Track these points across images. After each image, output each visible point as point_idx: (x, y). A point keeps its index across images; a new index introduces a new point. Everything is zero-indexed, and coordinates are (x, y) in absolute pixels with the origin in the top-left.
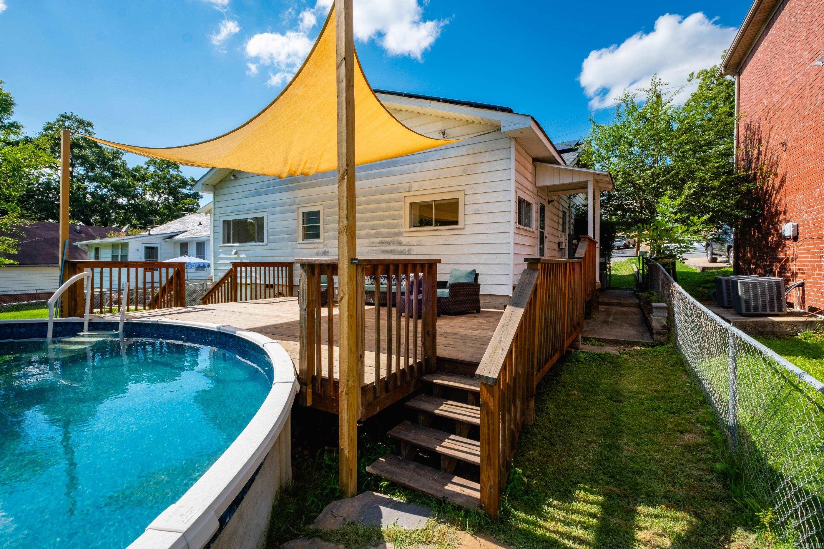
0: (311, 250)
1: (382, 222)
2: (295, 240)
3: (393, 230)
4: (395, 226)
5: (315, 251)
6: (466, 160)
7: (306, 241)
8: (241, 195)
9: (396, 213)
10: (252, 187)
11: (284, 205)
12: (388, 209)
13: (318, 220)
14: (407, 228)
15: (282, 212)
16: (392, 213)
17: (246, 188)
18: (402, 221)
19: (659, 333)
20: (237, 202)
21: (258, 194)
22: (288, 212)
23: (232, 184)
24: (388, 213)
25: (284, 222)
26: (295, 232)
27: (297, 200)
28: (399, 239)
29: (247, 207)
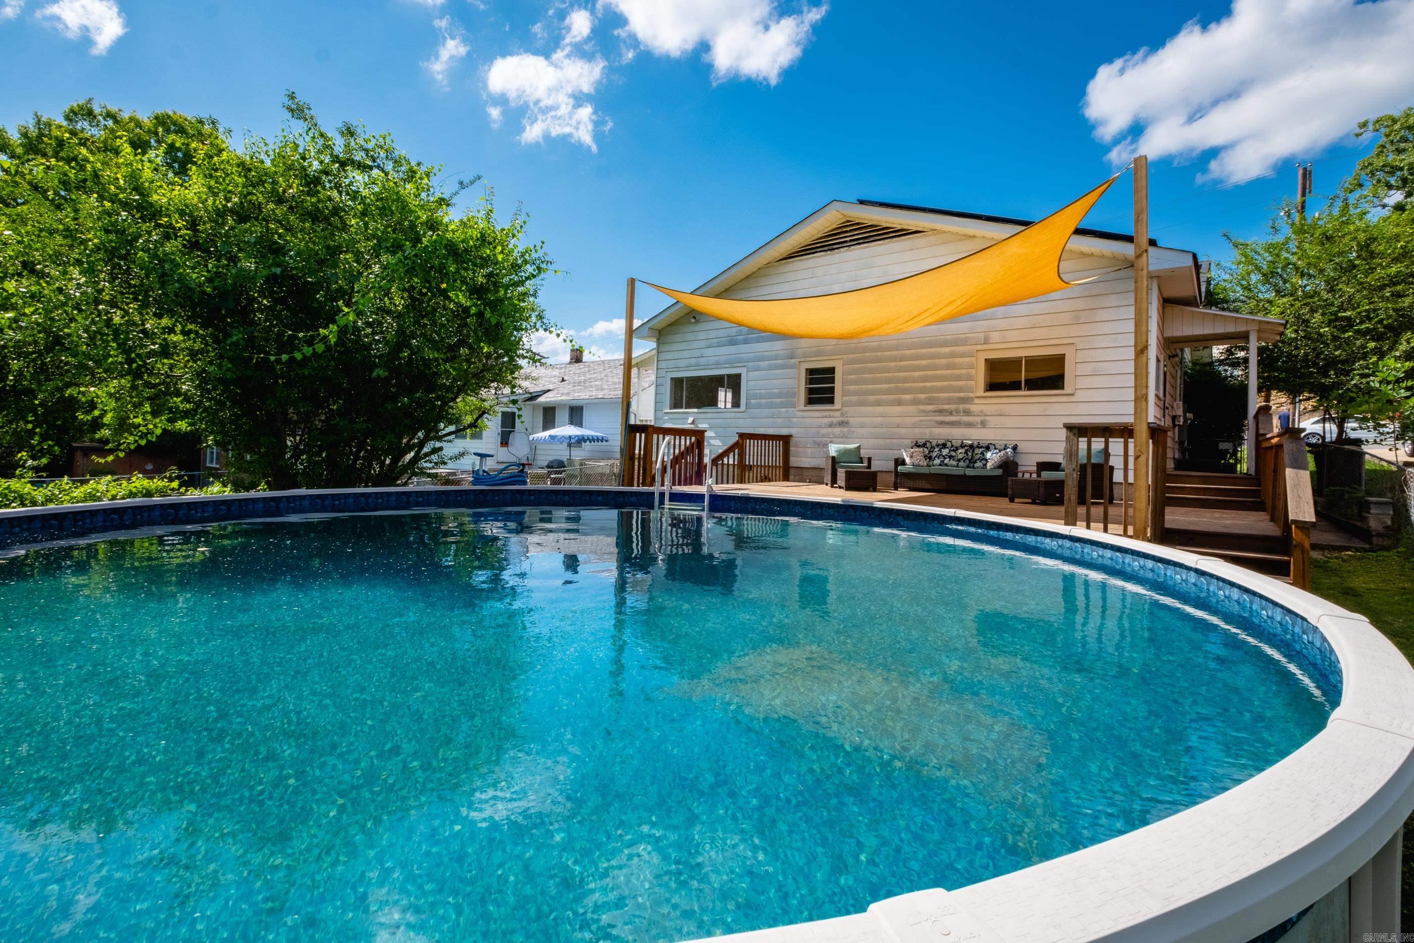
0: (820, 420)
1: (939, 384)
2: (793, 405)
3: (958, 395)
4: (960, 390)
5: (826, 420)
6: (1080, 304)
7: (810, 407)
8: (703, 344)
9: (963, 371)
10: (721, 333)
11: (776, 358)
12: (949, 367)
13: (832, 381)
14: (980, 392)
15: (770, 368)
16: (955, 371)
17: (712, 334)
18: (973, 383)
19: (1379, 535)
20: (697, 353)
21: (732, 342)
22: (783, 367)
23: (691, 328)
24: (949, 372)
25: (775, 382)
26: (794, 395)
27: (799, 352)
28: (967, 406)
29: (712, 360)
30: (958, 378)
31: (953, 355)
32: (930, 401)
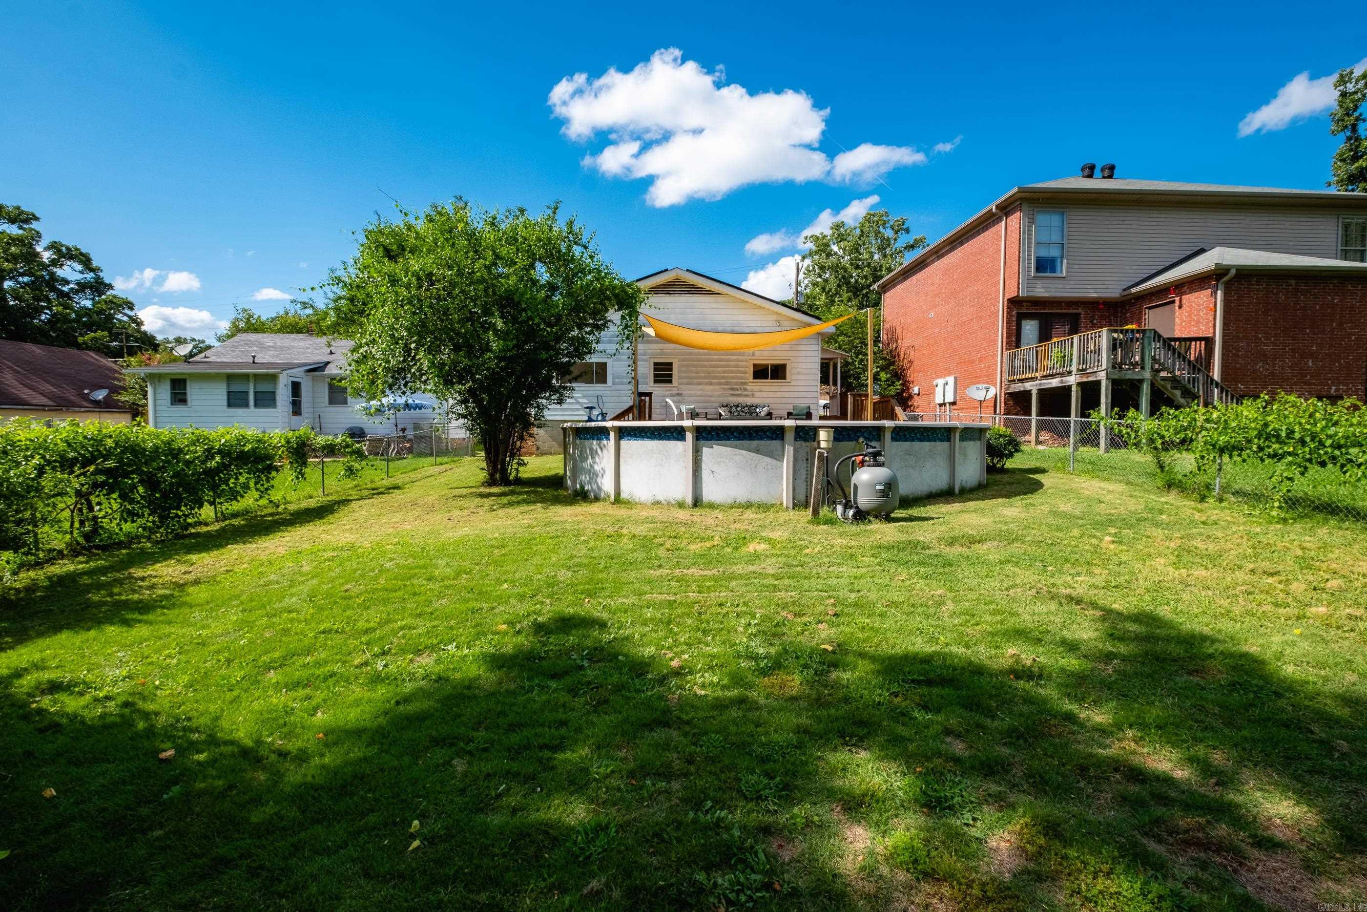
0: (664, 392)
1: (731, 375)
2: (646, 384)
3: (740, 380)
4: (742, 378)
5: (668, 392)
7: (657, 384)
9: (743, 369)
13: (671, 370)
14: (751, 379)
16: (738, 369)
18: (747, 375)
24: (735, 369)
26: (646, 377)
27: (649, 352)
28: (744, 386)
30: (741, 372)
31: (738, 361)
32: (727, 384)
